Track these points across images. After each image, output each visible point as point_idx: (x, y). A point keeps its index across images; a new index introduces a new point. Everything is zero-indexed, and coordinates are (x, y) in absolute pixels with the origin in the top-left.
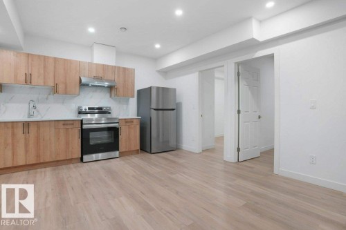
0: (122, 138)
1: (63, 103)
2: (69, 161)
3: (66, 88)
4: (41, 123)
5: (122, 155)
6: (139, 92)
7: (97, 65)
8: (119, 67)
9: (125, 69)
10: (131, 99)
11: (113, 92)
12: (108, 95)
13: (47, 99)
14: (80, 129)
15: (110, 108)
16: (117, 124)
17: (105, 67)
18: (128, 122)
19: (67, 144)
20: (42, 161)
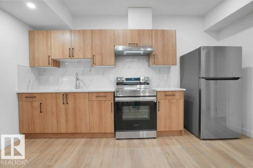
0: (161, 114)
1: (103, 74)
2: (103, 135)
3: (102, 58)
4: (77, 94)
5: (160, 135)
6: (182, 58)
7: (132, 31)
8: (157, 31)
9: (163, 31)
10: (173, 68)
11: (151, 60)
12: (146, 64)
13: (90, 71)
14: (113, 102)
15: (148, 78)
16: (155, 98)
17: (140, 33)
18: (168, 95)
19: (101, 117)
20: (79, 132)
